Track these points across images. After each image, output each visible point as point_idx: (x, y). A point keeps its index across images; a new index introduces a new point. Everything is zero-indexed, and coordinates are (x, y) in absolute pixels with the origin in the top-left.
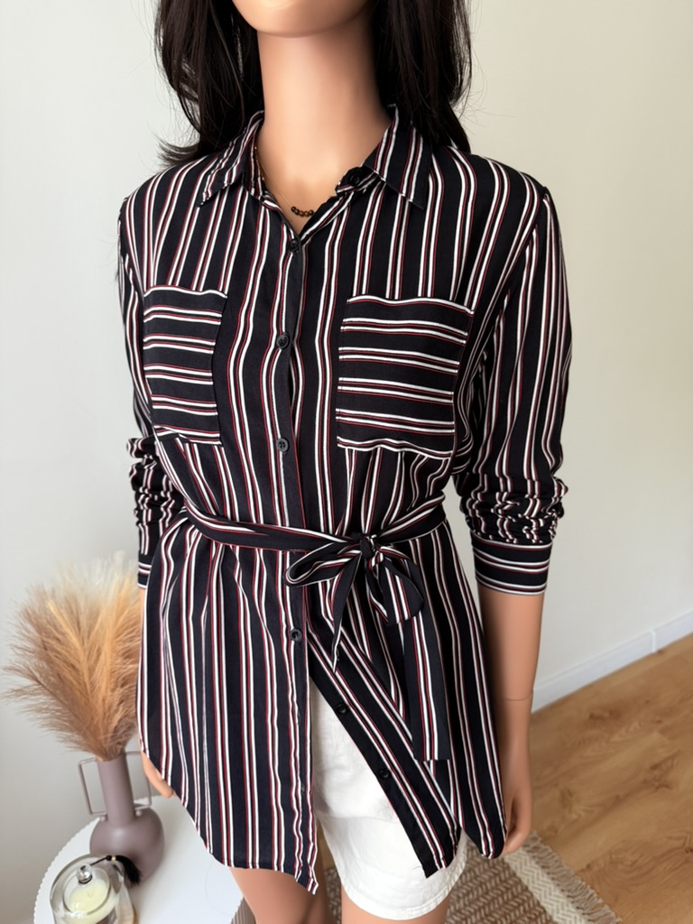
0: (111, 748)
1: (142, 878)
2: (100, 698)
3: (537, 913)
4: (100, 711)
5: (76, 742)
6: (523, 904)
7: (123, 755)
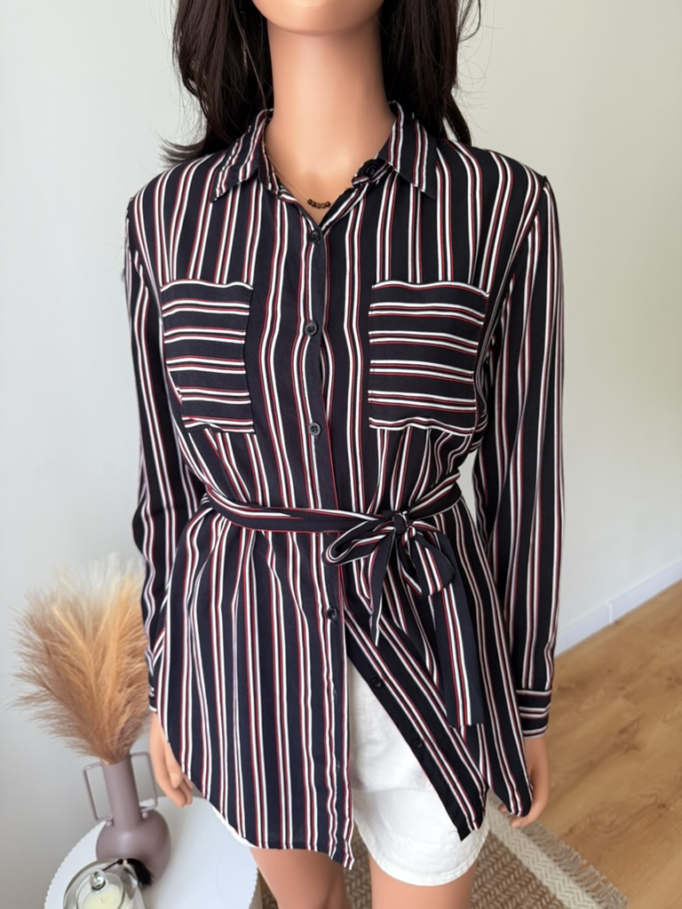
0: (118, 750)
1: (153, 879)
2: (107, 700)
3: (527, 880)
4: (106, 715)
5: (82, 747)
6: (513, 873)
7: (129, 757)
